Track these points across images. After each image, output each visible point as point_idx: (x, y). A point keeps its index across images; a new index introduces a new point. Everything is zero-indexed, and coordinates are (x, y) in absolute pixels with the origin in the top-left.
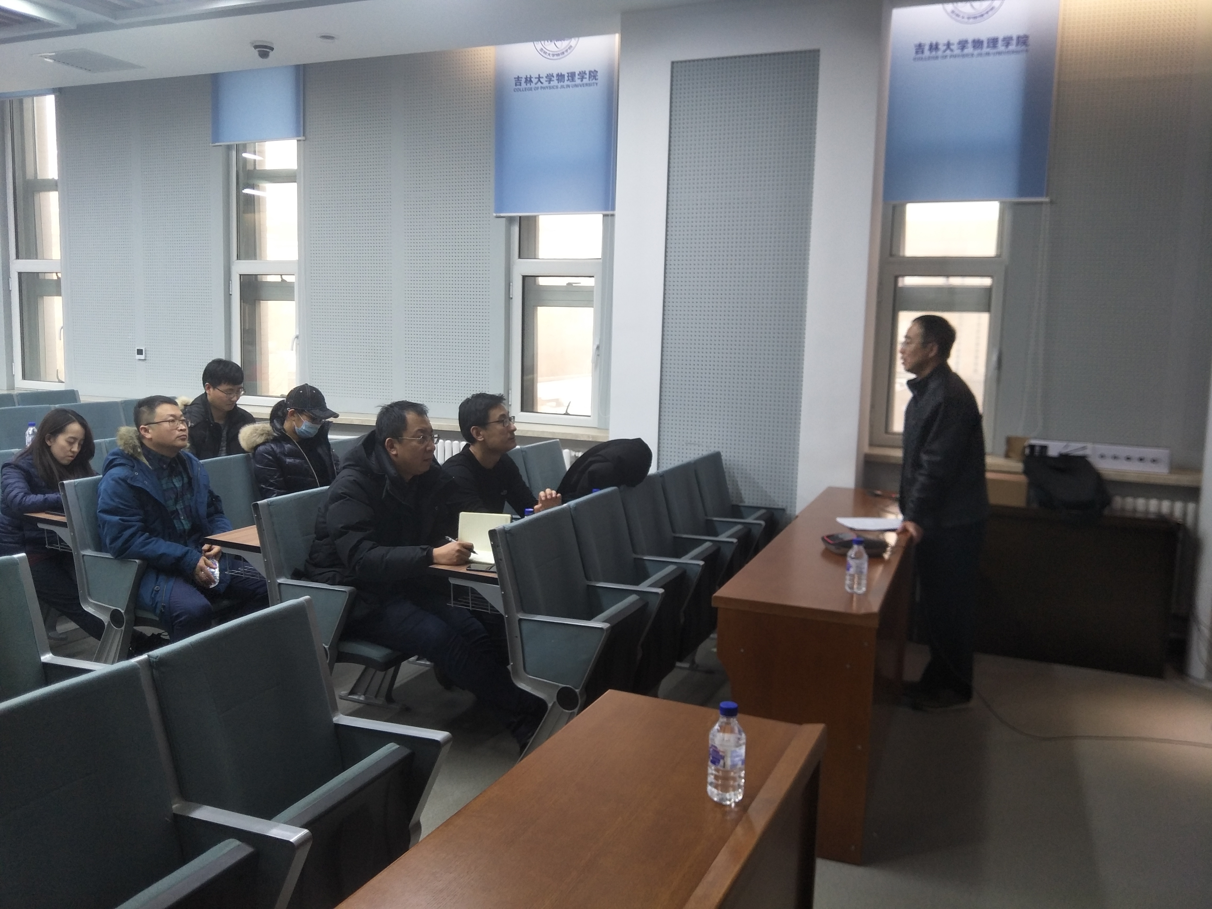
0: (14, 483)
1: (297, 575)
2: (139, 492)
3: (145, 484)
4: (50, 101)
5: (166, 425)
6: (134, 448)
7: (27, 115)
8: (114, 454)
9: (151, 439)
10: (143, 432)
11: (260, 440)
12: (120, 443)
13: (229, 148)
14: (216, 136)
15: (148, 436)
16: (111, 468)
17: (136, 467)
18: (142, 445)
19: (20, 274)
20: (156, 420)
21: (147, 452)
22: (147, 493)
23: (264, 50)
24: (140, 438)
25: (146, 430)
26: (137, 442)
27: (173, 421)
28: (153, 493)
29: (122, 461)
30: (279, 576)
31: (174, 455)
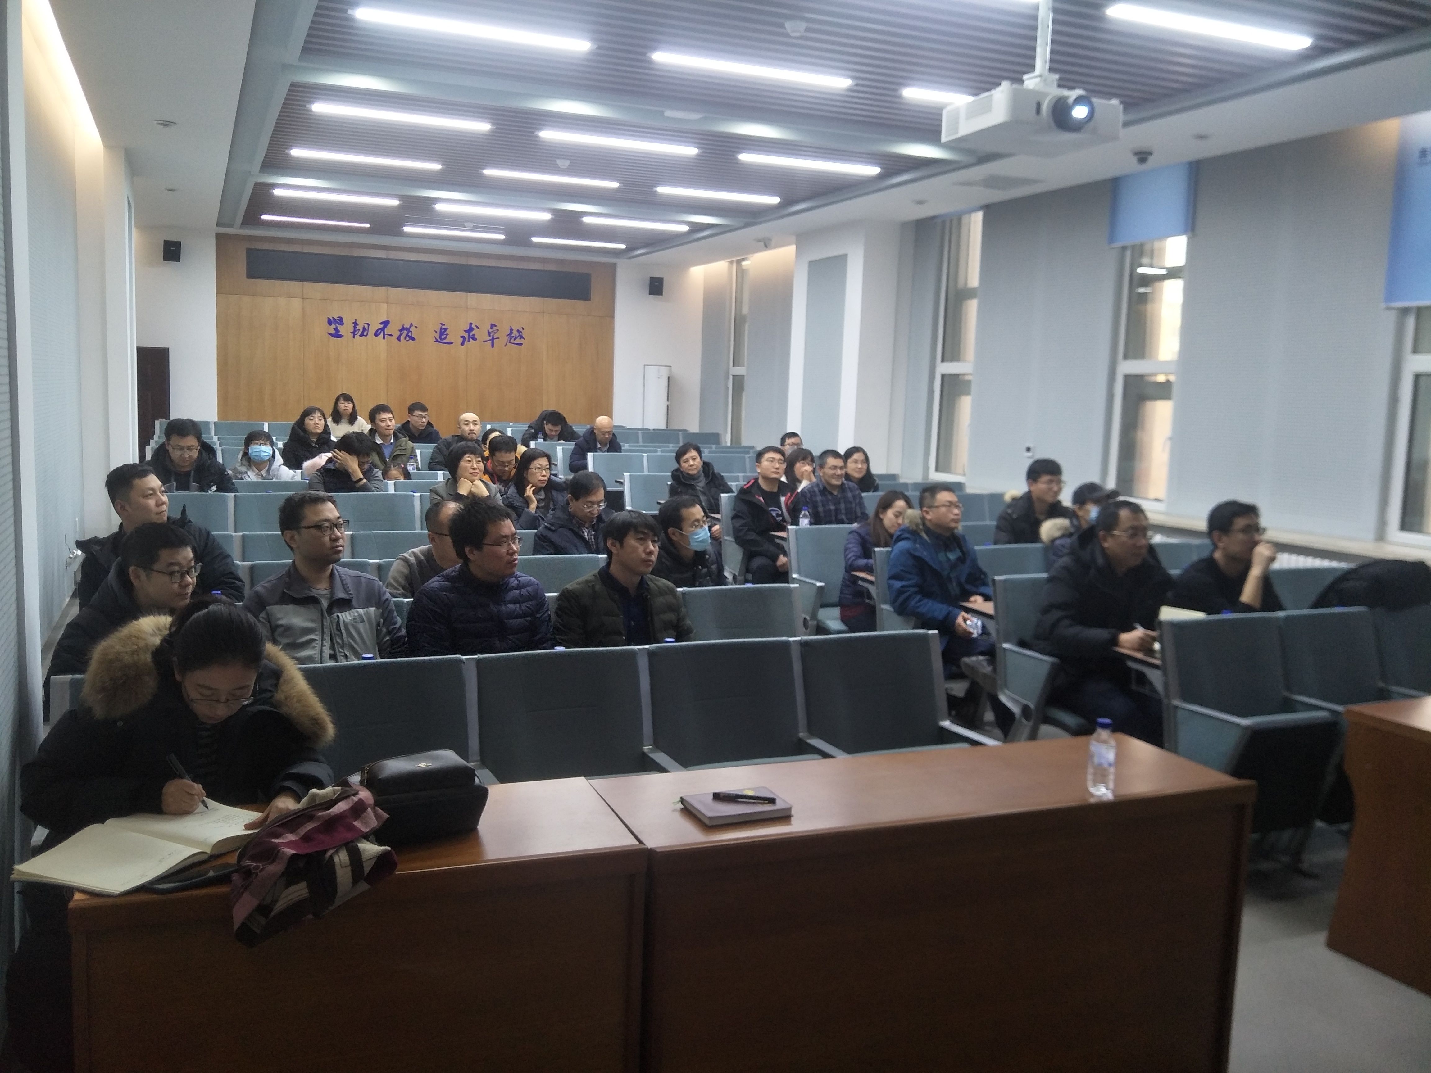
0: (852, 548)
1: (1022, 644)
2: (919, 560)
3: (925, 554)
4: (978, 217)
5: (943, 510)
6: (917, 525)
7: (964, 229)
8: (902, 530)
9: (930, 520)
10: (925, 514)
11: (1057, 534)
12: (907, 521)
13: (1124, 248)
14: (1112, 239)
15: (928, 517)
16: (899, 541)
17: (918, 541)
18: (924, 524)
19: (943, 376)
20: (936, 504)
21: (928, 531)
22: (926, 563)
23: (1143, 156)
24: (923, 519)
25: (927, 512)
26: (920, 521)
27: (949, 506)
28: (931, 563)
29: (907, 535)
30: (1006, 641)
31: (948, 534)
